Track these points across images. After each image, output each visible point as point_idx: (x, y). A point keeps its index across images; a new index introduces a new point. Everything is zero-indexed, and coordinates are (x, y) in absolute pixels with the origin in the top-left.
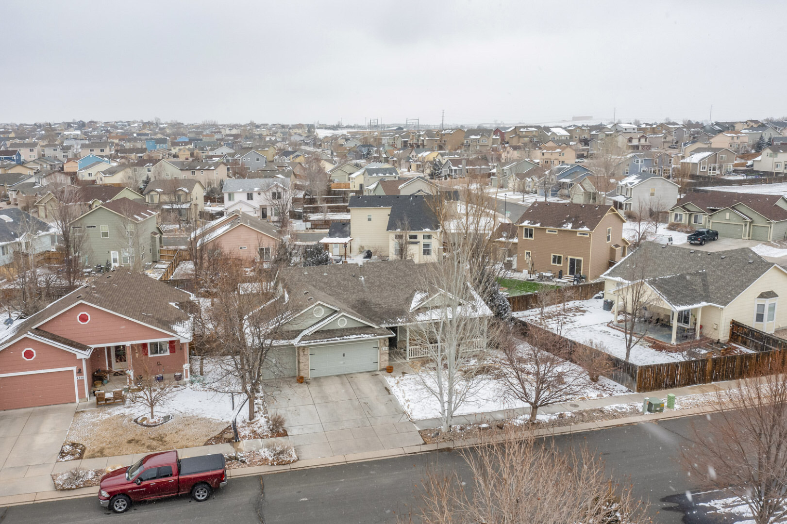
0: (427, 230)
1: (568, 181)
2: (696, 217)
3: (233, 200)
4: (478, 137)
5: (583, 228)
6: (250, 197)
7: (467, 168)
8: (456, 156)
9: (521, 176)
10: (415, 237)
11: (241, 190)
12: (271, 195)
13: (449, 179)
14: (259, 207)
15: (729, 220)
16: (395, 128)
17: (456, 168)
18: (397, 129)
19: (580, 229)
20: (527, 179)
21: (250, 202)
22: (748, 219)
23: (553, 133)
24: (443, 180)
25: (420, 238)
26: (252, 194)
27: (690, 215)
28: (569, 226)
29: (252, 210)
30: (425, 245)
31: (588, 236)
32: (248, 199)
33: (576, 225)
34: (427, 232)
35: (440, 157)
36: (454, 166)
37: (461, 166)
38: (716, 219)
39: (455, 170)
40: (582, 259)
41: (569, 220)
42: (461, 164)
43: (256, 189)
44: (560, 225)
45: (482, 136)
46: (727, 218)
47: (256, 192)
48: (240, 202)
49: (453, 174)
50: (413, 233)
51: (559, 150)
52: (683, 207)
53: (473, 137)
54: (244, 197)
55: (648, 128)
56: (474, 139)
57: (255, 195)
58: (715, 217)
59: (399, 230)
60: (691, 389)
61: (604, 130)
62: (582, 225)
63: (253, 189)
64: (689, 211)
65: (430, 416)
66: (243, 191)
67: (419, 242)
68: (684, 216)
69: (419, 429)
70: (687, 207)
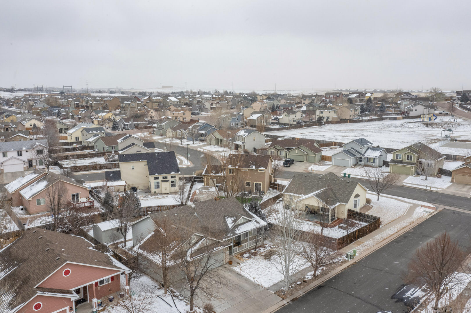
0: (173, 173)
1: (203, 132)
2: (281, 152)
3: (7, 157)
4: (129, 102)
5: (261, 167)
6: (20, 154)
7: (134, 123)
8: (124, 116)
9: (174, 129)
10: (166, 178)
11: (12, 150)
12: (36, 151)
13: (124, 130)
14: (26, 160)
15: (297, 153)
16: (59, 92)
17: (128, 123)
18: (60, 93)
19: (260, 168)
20: (178, 131)
21: (20, 157)
22: (306, 153)
23: (171, 100)
24: (121, 131)
25: (169, 178)
26: (21, 152)
27: (278, 151)
28: (254, 167)
29: (22, 162)
30: (172, 182)
31: (264, 171)
32: (18, 155)
33: (257, 167)
34: (172, 174)
35: (114, 116)
36: (126, 122)
37: (130, 122)
38: (292, 153)
39: (127, 125)
40: (261, 183)
41: (252, 164)
42: (130, 121)
43: (24, 148)
44: (249, 167)
45: (131, 101)
46: (297, 152)
47: (24, 150)
48: (12, 158)
49: (126, 127)
50: (165, 175)
51: (182, 112)
52: (274, 147)
53: (126, 102)
54: (15, 154)
55: (217, 97)
56: (127, 104)
57: (24, 153)
58: (291, 152)
59: (157, 174)
60: (353, 244)
61: (196, 99)
62: (260, 166)
63: (22, 149)
64: (277, 149)
65: (272, 284)
66: (15, 150)
67: (169, 180)
68: (275, 152)
69: (274, 292)
70: (276, 147)
